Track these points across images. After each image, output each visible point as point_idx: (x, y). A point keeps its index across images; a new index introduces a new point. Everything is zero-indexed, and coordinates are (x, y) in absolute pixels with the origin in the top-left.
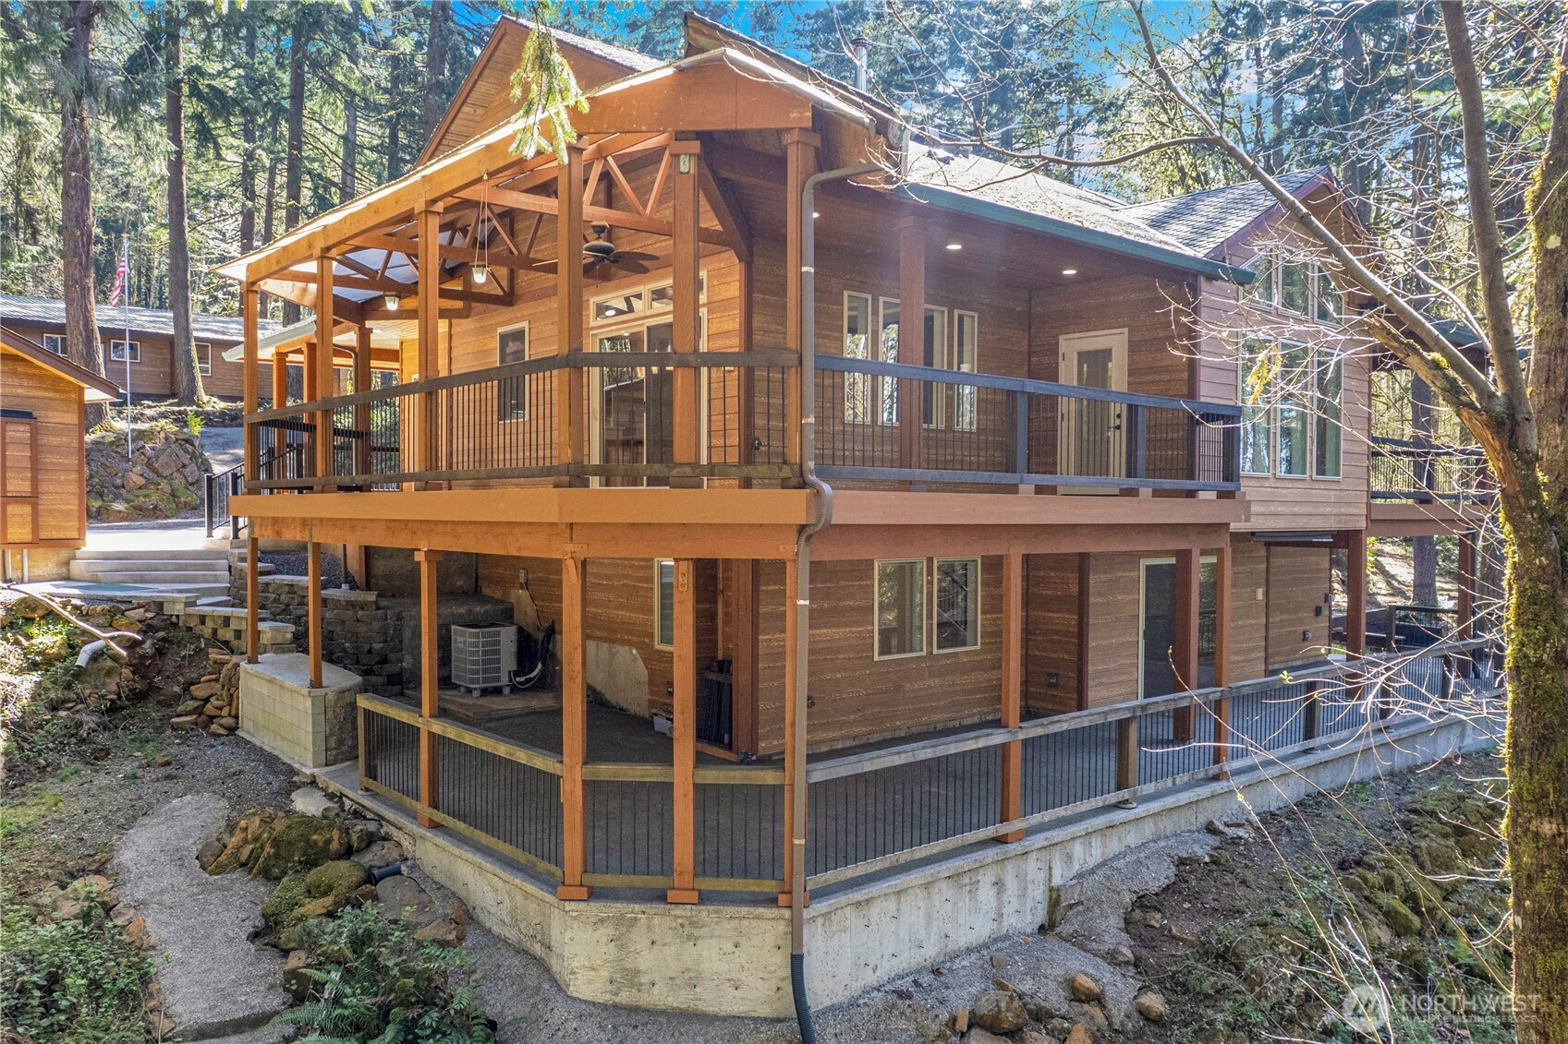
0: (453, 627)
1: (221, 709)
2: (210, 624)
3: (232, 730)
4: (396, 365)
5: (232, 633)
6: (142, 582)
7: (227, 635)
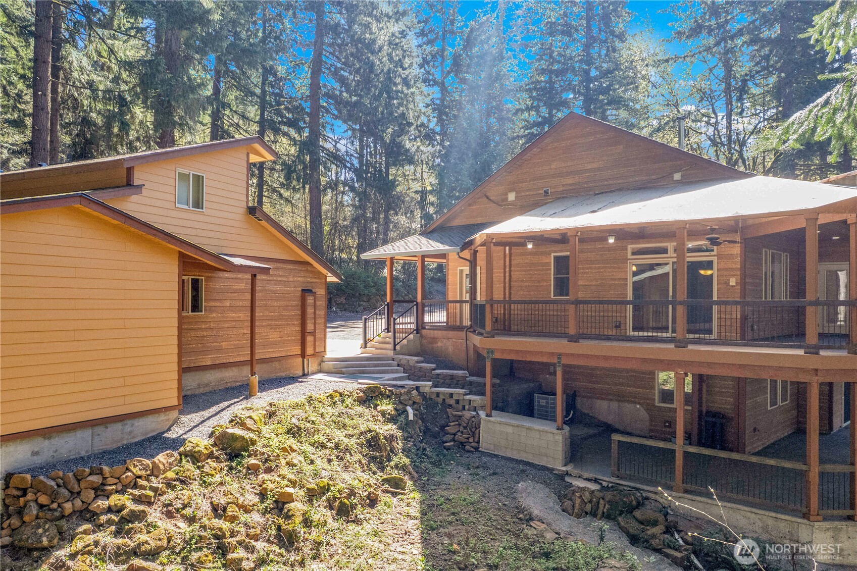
0: (536, 395)
1: (468, 438)
2: (442, 397)
3: (477, 449)
4: (445, 261)
5: (454, 401)
6: (364, 373)
7: (452, 402)
